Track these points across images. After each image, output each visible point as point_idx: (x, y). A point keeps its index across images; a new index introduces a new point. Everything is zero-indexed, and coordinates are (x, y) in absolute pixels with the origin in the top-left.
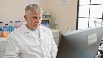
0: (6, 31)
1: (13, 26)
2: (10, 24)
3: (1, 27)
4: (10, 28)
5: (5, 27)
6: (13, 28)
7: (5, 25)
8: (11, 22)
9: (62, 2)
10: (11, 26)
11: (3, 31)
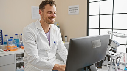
0: (11, 45)
1: (18, 39)
2: (15, 37)
3: (7, 40)
4: (15, 41)
5: (11, 40)
6: (19, 41)
7: (10, 38)
8: (16, 35)
9: (71, 12)
10: (16, 39)
11: (9, 45)
